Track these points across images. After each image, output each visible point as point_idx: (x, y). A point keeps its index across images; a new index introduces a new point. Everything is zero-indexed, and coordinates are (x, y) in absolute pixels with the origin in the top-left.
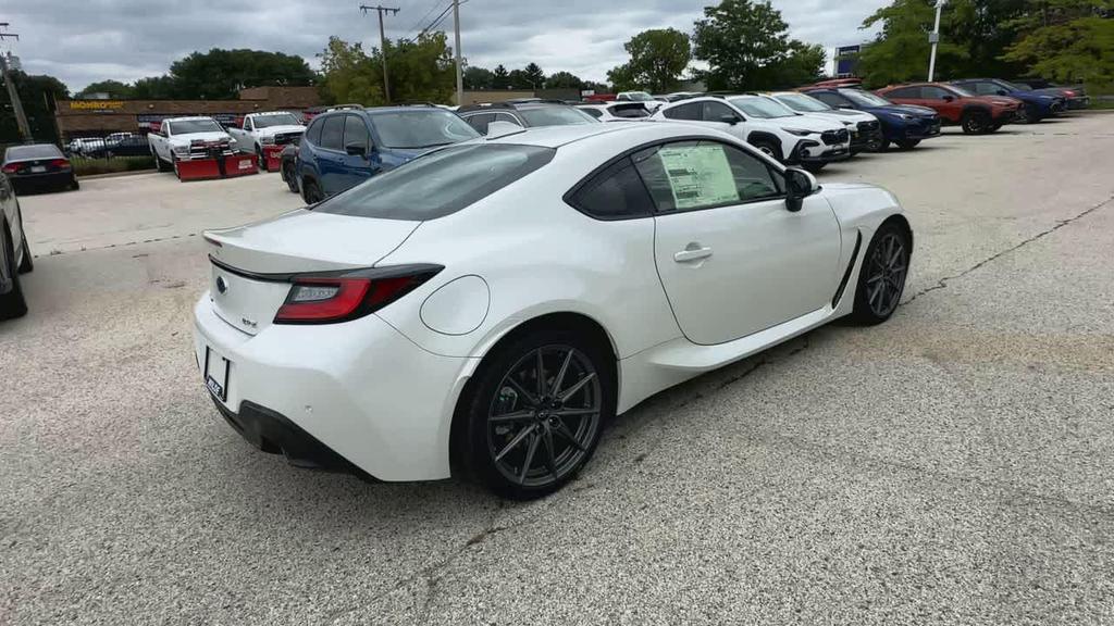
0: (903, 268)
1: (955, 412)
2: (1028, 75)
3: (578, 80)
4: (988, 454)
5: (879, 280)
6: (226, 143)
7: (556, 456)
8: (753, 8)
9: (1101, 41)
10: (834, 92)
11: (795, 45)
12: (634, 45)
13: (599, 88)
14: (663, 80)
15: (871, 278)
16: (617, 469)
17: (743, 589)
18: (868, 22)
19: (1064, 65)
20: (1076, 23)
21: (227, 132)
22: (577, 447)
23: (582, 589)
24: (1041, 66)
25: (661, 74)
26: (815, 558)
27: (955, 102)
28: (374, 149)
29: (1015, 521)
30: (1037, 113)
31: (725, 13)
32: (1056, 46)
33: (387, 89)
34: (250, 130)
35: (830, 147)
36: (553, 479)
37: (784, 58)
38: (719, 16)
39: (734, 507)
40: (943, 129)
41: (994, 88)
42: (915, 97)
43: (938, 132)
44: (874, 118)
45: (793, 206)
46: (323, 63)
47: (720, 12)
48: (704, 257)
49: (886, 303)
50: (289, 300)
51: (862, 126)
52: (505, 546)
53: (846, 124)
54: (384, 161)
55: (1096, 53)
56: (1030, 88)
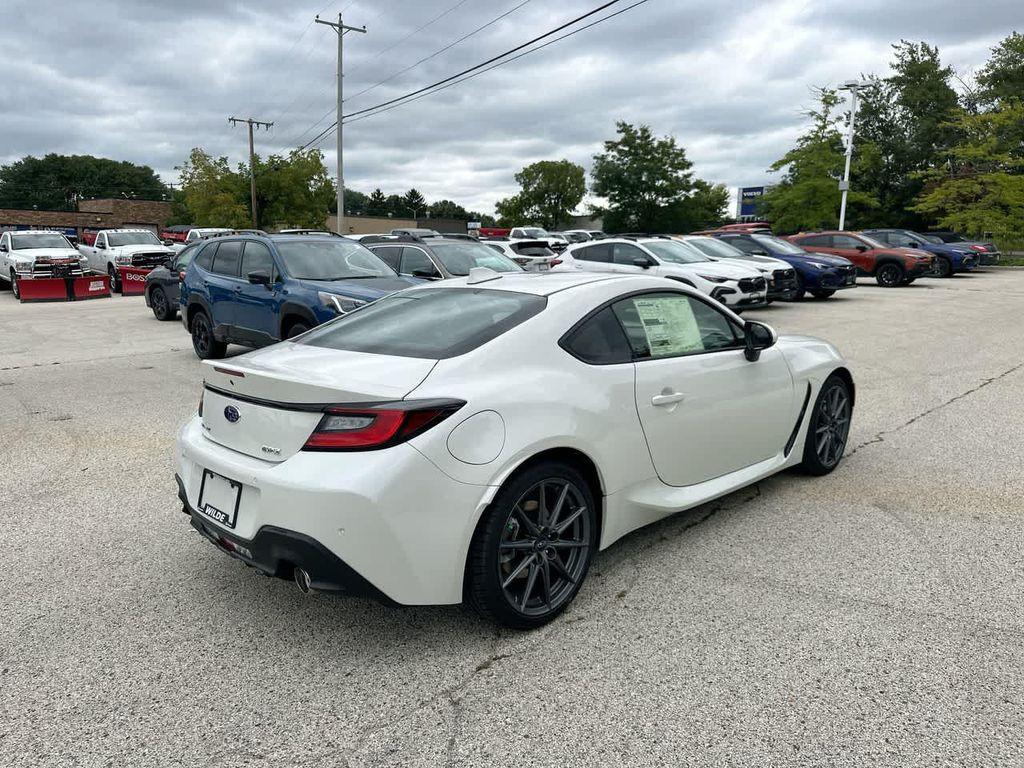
0: (846, 420)
1: (913, 556)
2: (938, 227)
3: (463, 210)
4: (948, 593)
5: (825, 431)
6: (77, 261)
7: (551, 586)
8: (656, 144)
9: (1009, 197)
10: (746, 237)
11: (699, 185)
12: (526, 177)
13: (486, 221)
14: (556, 215)
15: (818, 428)
16: (602, 604)
17: (749, 706)
18: (777, 166)
19: (974, 219)
20: (986, 178)
21: (77, 249)
22: (567, 579)
23: (600, 707)
24: (951, 219)
25: (553, 209)
26: (808, 680)
27: (868, 253)
28: (279, 279)
29: (981, 649)
30: (951, 267)
31: (627, 149)
32: (965, 200)
33: (254, 210)
34: (104, 248)
35: (747, 295)
36: (548, 610)
37: (687, 197)
38: (620, 152)
39: (724, 637)
40: (859, 280)
41: (908, 240)
42: (829, 245)
43: (854, 283)
44: (791, 267)
45: (751, 356)
46: (182, 177)
47: (621, 147)
48: (677, 402)
49: (832, 455)
50: (319, 429)
51: (778, 274)
52: (515, 670)
53: (762, 271)
54: (290, 293)
55: (1005, 208)
56: (942, 242)
